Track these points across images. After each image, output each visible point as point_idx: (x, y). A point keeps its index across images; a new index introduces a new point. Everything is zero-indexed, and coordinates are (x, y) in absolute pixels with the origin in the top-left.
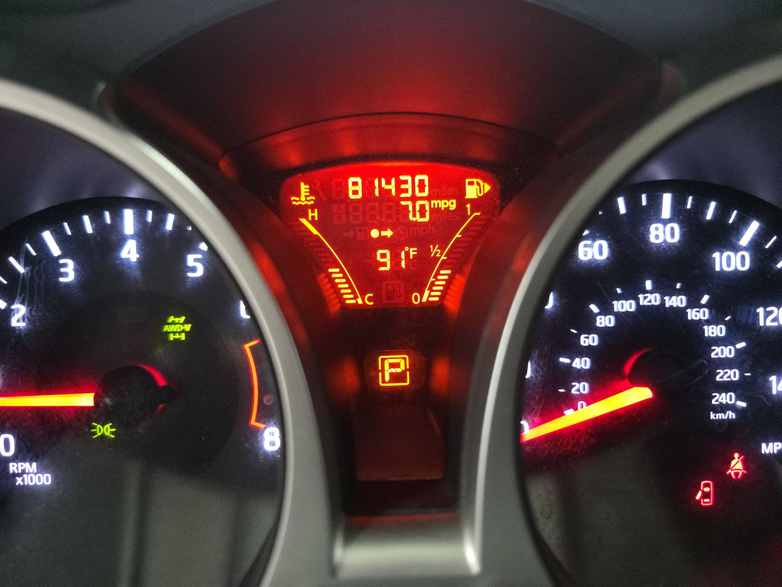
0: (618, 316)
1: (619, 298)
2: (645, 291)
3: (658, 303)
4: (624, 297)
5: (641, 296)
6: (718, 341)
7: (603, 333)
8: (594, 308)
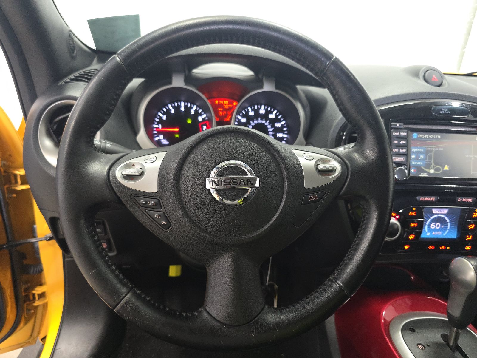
0: (255, 123)
2: (259, 120)
4: (256, 120)
8: (251, 122)
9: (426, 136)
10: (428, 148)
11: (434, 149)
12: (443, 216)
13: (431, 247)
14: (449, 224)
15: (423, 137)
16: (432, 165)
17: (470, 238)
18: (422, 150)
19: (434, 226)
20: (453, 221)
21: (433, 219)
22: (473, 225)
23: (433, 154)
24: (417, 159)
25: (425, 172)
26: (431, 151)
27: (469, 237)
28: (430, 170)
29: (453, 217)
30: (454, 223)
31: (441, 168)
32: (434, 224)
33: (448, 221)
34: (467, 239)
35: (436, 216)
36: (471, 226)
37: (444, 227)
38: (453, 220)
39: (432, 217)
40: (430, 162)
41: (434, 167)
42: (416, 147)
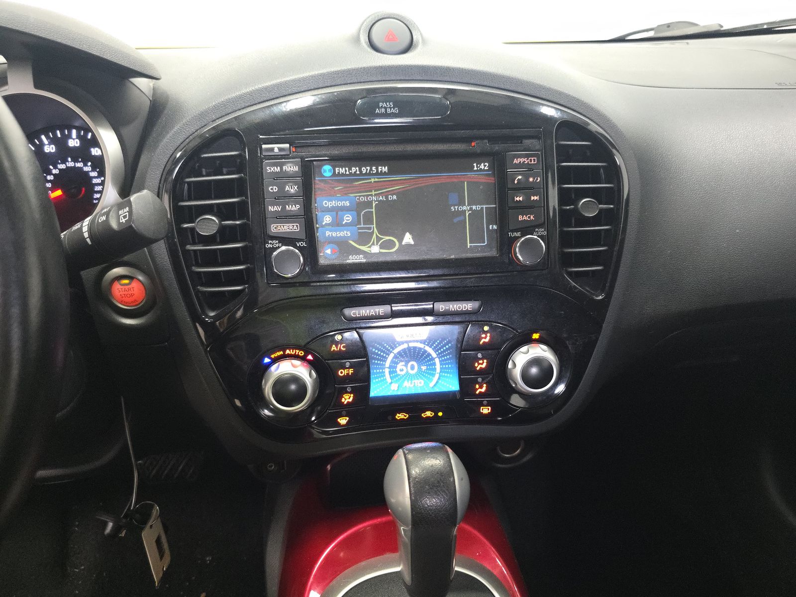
0: (59, 169)
1: (59, 164)
2: (68, 162)
3: (73, 165)
4: (62, 163)
5: (67, 163)
6: (95, 177)
7: (54, 175)
8: (51, 167)
9: (354, 170)
10: (360, 196)
11: (374, 198)
12: (421, 346)
13: (400, 416)
14: (437, 361)
15: (348, 173)
16: (375, 236)
17: (483, 390)
18: (347, 204)
19: (404, 368)
20: (446, 355)
21: (399, 353)
22: (485, 361)
23: (374, 210)
24: (337, 224)
25: (359, 252)
26: (369, 204)
27: (481, 387)
28: (370, 247)
29: (445, 345)
30: (448, 359)
31: (395, 240)
32: (403, 363)
33: (434, 355)
34: (477, 392)
35: (405, 346)
36: (479, 364)
37: (427, 369)
38: (444, 351)
39: (396, 351)
40: (370, 228)
41: (378, 239)
42: (331, 195)
